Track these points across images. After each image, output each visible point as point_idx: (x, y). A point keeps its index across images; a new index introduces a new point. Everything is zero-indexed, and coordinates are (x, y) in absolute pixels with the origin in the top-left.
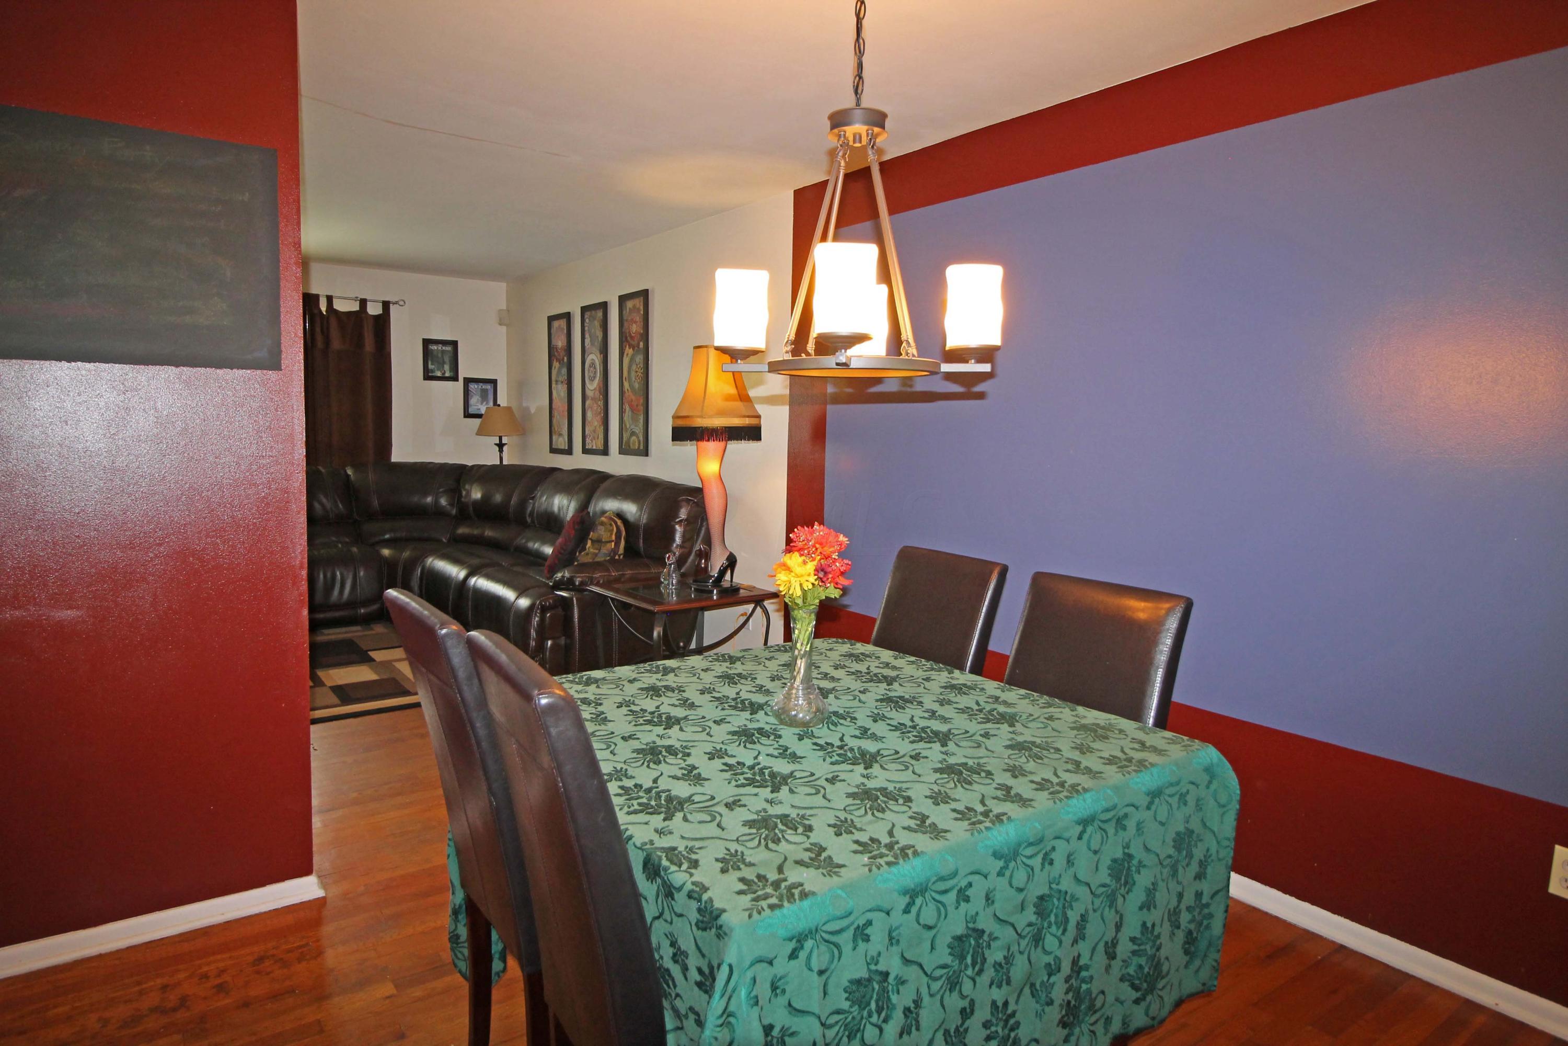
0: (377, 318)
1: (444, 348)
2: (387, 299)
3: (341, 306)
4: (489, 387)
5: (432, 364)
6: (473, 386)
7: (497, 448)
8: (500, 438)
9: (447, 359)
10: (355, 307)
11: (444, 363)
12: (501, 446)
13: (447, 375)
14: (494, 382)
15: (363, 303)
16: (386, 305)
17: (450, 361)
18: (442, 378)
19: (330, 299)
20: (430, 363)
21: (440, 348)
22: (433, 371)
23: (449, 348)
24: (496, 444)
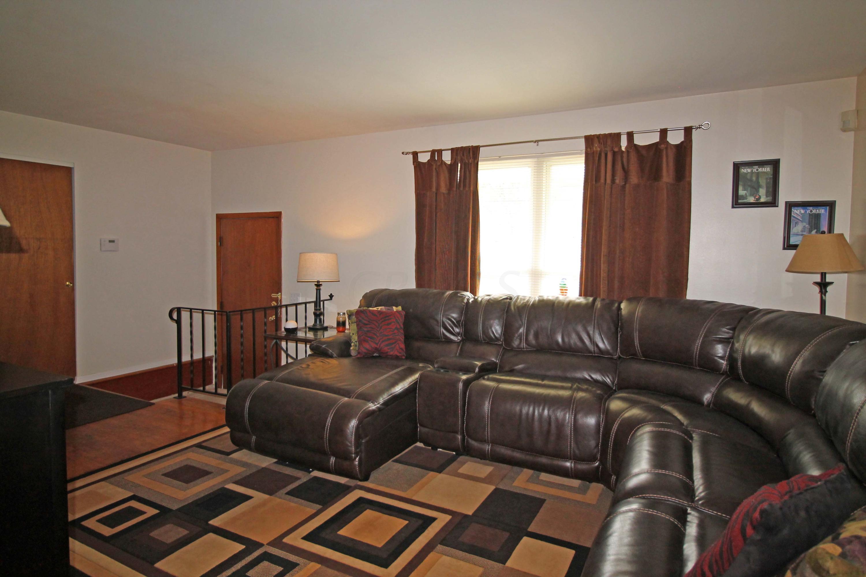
0: (679, 147)
1: (760, 170)
2: (688, 125)
3: (640, 141)
4: (823, 211)
5: (744, 189)
6: (796, 212)
7: (817, 289)
8: (823, 275)
9: (763, 182)
10: (655, 138)
11: (759, 186)
12: (823, 285)
13: (762, 200)
14: (831, 205)
15: (664, 133)
16: (688, 131)
17: (767, 184)
18: (758, 204)
19: (630, 136)
20: (740, 188)
21: (755, 170)
22: (743, 197)
23: (768, 169)
24: (816, 283)
